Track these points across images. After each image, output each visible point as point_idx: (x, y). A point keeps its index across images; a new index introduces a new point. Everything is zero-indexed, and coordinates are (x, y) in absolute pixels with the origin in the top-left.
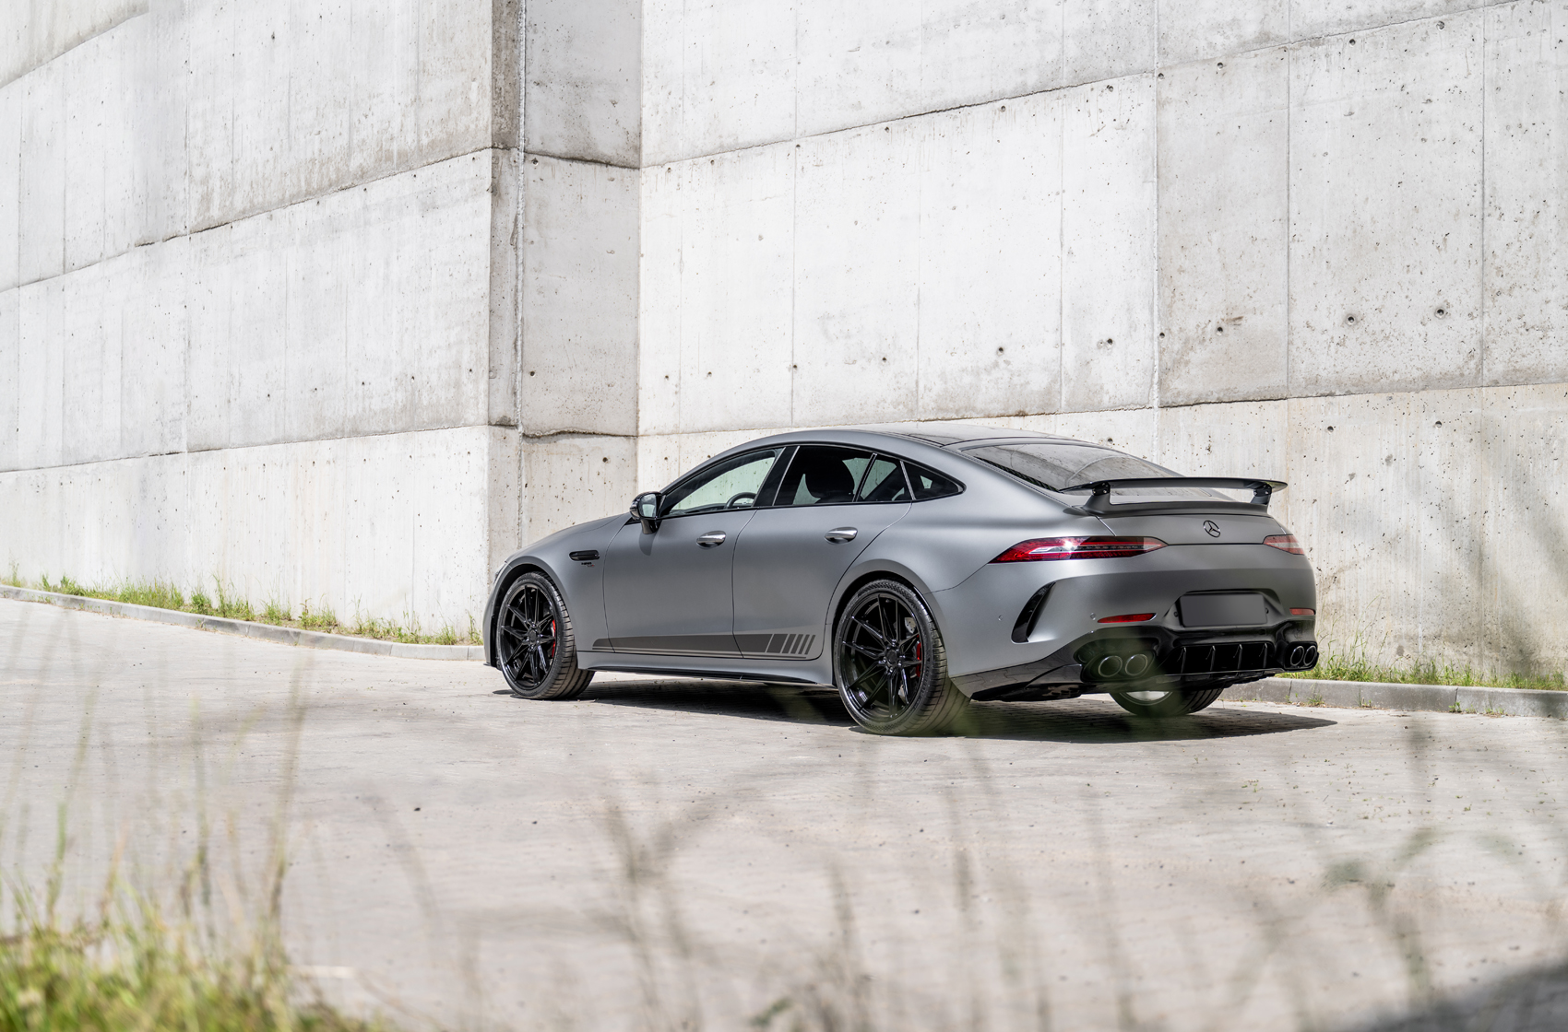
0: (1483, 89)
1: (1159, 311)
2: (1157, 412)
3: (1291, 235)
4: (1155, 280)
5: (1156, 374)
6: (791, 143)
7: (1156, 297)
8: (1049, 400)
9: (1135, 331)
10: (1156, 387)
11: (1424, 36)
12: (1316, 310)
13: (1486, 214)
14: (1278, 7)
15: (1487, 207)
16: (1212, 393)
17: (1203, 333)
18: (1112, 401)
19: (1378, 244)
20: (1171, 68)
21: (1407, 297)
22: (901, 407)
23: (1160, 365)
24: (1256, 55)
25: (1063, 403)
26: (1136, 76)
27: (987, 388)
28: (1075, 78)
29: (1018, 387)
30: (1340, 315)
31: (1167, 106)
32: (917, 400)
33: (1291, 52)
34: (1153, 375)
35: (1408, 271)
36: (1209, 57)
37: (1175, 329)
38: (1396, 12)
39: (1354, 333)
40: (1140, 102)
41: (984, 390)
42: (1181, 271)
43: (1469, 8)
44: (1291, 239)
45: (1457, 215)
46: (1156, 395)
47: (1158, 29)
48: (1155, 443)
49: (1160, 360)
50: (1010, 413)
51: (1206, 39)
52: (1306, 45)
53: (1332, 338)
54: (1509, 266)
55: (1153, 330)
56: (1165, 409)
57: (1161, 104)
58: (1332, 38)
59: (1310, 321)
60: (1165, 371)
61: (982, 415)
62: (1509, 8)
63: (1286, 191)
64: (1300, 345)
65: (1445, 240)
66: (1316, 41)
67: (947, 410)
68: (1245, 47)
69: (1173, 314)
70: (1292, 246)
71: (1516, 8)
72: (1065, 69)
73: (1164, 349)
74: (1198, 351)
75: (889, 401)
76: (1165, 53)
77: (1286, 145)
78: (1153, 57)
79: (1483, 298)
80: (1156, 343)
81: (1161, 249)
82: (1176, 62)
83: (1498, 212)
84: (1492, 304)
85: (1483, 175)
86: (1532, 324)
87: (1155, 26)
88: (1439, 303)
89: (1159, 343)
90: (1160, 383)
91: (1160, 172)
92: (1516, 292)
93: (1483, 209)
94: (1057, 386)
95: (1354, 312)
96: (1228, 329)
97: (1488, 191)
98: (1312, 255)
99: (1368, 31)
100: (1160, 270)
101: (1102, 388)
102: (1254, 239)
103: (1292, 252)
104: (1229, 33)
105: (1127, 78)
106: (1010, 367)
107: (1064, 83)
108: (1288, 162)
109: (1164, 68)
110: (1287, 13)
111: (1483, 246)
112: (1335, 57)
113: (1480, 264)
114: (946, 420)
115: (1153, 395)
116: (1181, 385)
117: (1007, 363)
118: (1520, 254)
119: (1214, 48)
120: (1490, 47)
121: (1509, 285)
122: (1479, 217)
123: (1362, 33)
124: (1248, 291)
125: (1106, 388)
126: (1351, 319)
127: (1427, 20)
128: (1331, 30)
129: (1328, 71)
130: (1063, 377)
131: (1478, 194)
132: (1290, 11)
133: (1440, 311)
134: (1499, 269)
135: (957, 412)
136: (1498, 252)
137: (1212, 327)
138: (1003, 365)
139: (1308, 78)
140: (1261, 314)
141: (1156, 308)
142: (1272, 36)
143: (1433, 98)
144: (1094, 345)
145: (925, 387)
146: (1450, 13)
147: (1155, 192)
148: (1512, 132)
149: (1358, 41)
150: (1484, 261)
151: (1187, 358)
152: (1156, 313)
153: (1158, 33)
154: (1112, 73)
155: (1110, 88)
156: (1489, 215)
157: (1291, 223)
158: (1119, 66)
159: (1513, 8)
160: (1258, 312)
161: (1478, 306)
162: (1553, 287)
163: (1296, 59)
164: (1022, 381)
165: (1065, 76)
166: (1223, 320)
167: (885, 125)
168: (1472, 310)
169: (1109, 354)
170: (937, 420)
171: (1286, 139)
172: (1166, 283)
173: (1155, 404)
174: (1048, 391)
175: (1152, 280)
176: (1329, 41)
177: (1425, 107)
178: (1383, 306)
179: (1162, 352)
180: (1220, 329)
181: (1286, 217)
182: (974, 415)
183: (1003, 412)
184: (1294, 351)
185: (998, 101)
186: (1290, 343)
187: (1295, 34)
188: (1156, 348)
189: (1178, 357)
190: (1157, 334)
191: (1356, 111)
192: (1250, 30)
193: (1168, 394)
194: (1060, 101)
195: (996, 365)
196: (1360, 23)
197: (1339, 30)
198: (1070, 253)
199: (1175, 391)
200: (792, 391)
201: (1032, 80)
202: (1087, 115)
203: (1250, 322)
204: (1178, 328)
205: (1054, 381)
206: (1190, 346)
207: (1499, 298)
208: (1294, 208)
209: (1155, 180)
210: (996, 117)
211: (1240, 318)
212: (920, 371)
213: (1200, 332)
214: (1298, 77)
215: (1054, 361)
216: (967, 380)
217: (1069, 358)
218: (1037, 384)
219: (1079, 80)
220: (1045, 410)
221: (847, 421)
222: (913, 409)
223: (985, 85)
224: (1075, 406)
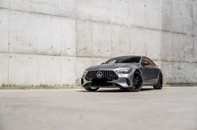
2: (76, 57)
9: (73, 48)
11: (106, 25)
12: (95, 49)
15: (112, 42)
17: (82, 49)
18: (70, 55)
19: (102, 43)
22: (34, 52)
25: (62, 55)
26: (73, 19)
31: (77, 23)
33: (92, 22)
34: (75, 53)
35: (105, 47)
38: (103, 22)
39: (99, 52)
40: (73, 22)
41: (49, 52)
42: (79, 42)
43: (110, 23)
45: (109, 42)
51: (82, 17)
53: (97, 52)
55: (75, 48)
60: (77, 53)
61: (49, 55)
62: (113, 25)
63: (92, 36)
66: (95, 22)
68: (87, 20)
69: (78, 46)
72: (62, 15)
74: (81, 51)
75: (31, 51)
76: (77, 17)
78: (75, 17)
82: (79, 19)
85: (112, 39)
89: (76, 50)
91: (76, 30)
98: (95, 43)
99: (100, 23)
101: (68, 54)
102: (88, 40)
104: (85, 18)
108: (92, 33)
109: (77, 19)
110: (92, 18)
112: (97, 24)
113: (111, 47)
114: (42, 55)
115: (75, 55)
116: (79, 54)
117: (53, 49)
119: (83, 19)
124: (87, 45)
126: (99, 50)
127: (106, 23)
134: (113, 48)
135: (44, 54)
136: (113, 46)
139: (94, 25)
144: (67, 48)
145: (38, 50)
146: (108, 23)
147: (76, 32)
148: (114, 36)
152: (76, 46)
153: (76, 15)
154: (69, 17)
155: (69, 19)
157: (92, 39)
160: (89, 48)
164: (56, 51)
166: (84, 48)
167: (30, 13)
169: (69, 50)
171: (92, 31)
172: (77, 43)
175: (75, 42)
177: (106, 31)
182: (47, 55)
183: (53, 55)
185: (52, 16)
186: (92, 52)
187: (93, 20)
189: (79, 51)
192: (88, 18)
193: (77, 55)
195: (51, 49)
196: (99, 21)
197: (97, 21)
198: (63, 37)
201: (57, 14)
202: (66, 21)
203: (87, 49)
204: (79, 48)
205: (61, 52)
212: (37, 48)
215: (61, 49)
216: (46, 50)
217: (63, 49)
218: (58, 52)
219: (64, 17)
220: (59, 55)
221: (22, 53)
222: (36, 53)
223: (49, 13)
224: (64, 56)
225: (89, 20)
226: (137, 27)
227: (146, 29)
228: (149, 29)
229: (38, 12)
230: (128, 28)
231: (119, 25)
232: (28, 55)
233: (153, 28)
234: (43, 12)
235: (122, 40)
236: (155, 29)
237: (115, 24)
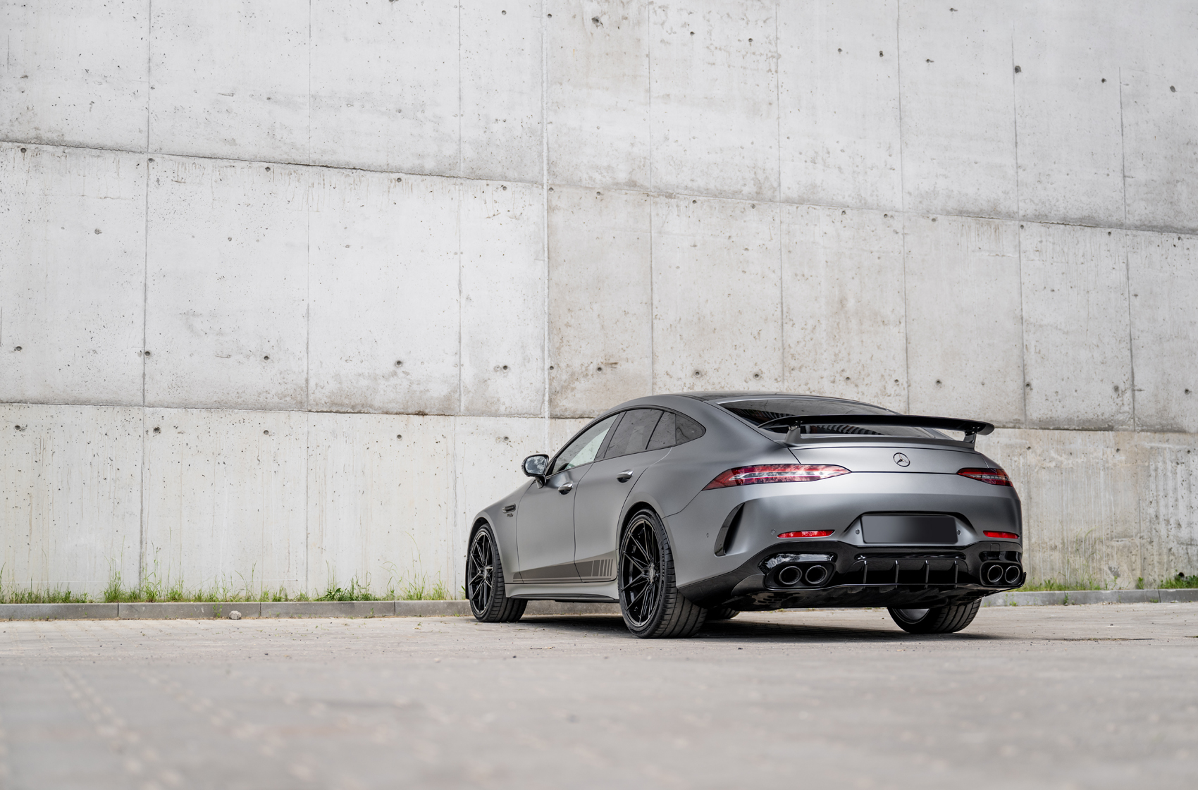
0: (780, 249)
1: (549, 351)
2: (547, 421)
3: (654, 314)
4: (546, 328)
5: (547, 395)
6: (141, 156)
7: (546, 341)
8: (449, 405)
9: (529, 362)
10: (546, 403)
11: (743, 210)
12: (673, 364)
13: (784, 322)
14: (642, 167)
15: (785, 318)
16: (594, 411)
17: (586, 370)
18: (508, 410)
19: (715, 329)
20: (560, 186)
21: (735, 364)
22: (288, 399)
23: (550, 389)
24: (626, 194)
25: (463, 408)
26: (527, 184)
27: (384, 391)
28: (472, 173)
29: (418, 393)
30: (690, 370)
31: (556, 211)
32: (307, 395)
33: (652, 198)
34: (544, 395)
35: (736, 349)
36: (590, 186)
37: (563, 365)
38: (724, 191)
39: (699, 383)
40: (531, 203)
41: (382, 392)
42: (568, 325)
43: (771, 200)
44: (654, 317)
45: (766, 320)
46: (547, 409)
47: (548, 156)
48: (546, 442)
49: (550, 385)
50: (410, 412)
51: (587, 173)
52: (663, 195)
53: (685, 384)
54: (799, 354)
55: (544, 363)
56: (553, 420)
57: (551, 209)
58: (681, 196)
59: (669, 371)
60: (554, 394)
61: (380, 411)
62: (795, 207)
63: (650, 286)
64: (662, 386)
65: (759, 333)
66: (670, 196)
67: (342, 405)
68: (617, 186)
69: (561, 354)
70: (655, 321)
71: (799, 208)
72: (462, 164)
73: (554, 378)
74: (583, 382)
75: (273, 392)
76: (554, 175)
77: (649, 256)
78: (543, 175)
79: (783, 370)
80: (546, 373)
81: (551, 308)
82: (564, 183)
83: (791, 323)
84: (789, 375)
85: (782, 299)
86: (813, 389)
87: (545, 154)
88: (756, 370)
89: (549, 374)
90: (550, 401)
91: (552, 257)
92: (803, 369)
93: (782, 319)
94: (457, 395)
95: (700, 368)
96: (607, 370)
97: (785, 309)
98: (669, 330)
99: (705, 198)
100: (550, 322)
101: (498, 400)
102: (626, 313)
103: (655, 326)
104: (605, 174)
105: (519, 184)
106: (408, 377)
107: (461, 174)
108: (651, 267)
109: (554, 184)
110: (649, 172)
111: (783, 341)
112: (683, 208)
113: (781, 350)
114: (340, 413)
115: (544, 409)
116: (566, 403)
117: (406, 373)
118: (805, 348)
119: (594, 181)
120: (784, 227)
121: (799, 365)
122: (780, 323)
123: (701, 198)
124: (621, 346)
125: (502, 400)
126: (697, 373)
127: (744, 201)
128: (680, 191)
129: (678, 216)
130: (462, 389)
131: (779, 309)
132: (651, 172)
133: (757, 375)
134: (793, 356)
135: (353, 407)
136: (792, 345)
137: (593, 368)
138: (402, 375)
139: (664, 217)
140: (633, 362)
141: (546, 349)
142: (638, 184)
143: (749, 248)
144: (491, 368)
145: (316, 384)
146: (759, 200)
147: (546, 268)
148: (798, 278)
149: (699, 203)
150: (784, 349)
151: (573, 386)
152: (546, 352)
153: (548, 160)
154: (506, 177)
155: (505, 188)
156: (786, 323)
157: (654, 306)
158: (511, 174)
159: (797, 208)
160: (630, 361)
161: (781, 375)
162: (825, 370)
163: (656, 203)
164: (422, 389)
165: (462, 169)
166: (602, 363)
167: (266, 165)
168: (777, 377)
169: (505, 377)
170: (331, 412)
171: (649, 252)
172: (555, 332)
173: (547, 415)
174: (448, 398)
175: (543, 329)
176: (678, 197)
177: (745, 252)
178: (719, 368)
179: (551, 380)
180: (600, 369)
181: (650, 302)
182: (371, 410)
183: (402, 411)
184: (657, 389)
185: (397, 174)
186: (654, 384)
187: (655, 187)
188: (546, 376)
189: (566, 384)
190: (547, 366)
191: (698, 245)
192: (622, 176)
193: (557, 409)
194: (457, 187)
195: (395, 374)
196: (699, 191)
197: (686, 192)
198: (468, 299)
199: (564, 408)
200: (144, 374)
201: (429, 165)
202: (483, 202)
203: (623, 366)
204: (565, 364)
205: (455, 392)
206: (576, 378)
207: (792, 372)
208: (656, 298)
209: (546, 259)
210: (392, 185)
211: (616, 363)
212: (310, 371)
213: (584, 369)
214: (658, 215)
215: (453, 376)
216: (364, 383)
217: (468, 375)
218: (438, 391)
219: (475, 175)
220: (445, 412)
221: (220, 406)
222: (302, 404)
223: (381, 160)
224: (471, 413)
225: (632, 184)
226: (961, 213)
227: (1024, 221)
228: (1043, 219)
229: (315, 157)
230: (897, 224)
231: (831, 205)
232: (257, 417)
233: (1074, 214)
234: (343, 157)
235: (851, 304)
236: (1089, 222)
237: (806, 200)
